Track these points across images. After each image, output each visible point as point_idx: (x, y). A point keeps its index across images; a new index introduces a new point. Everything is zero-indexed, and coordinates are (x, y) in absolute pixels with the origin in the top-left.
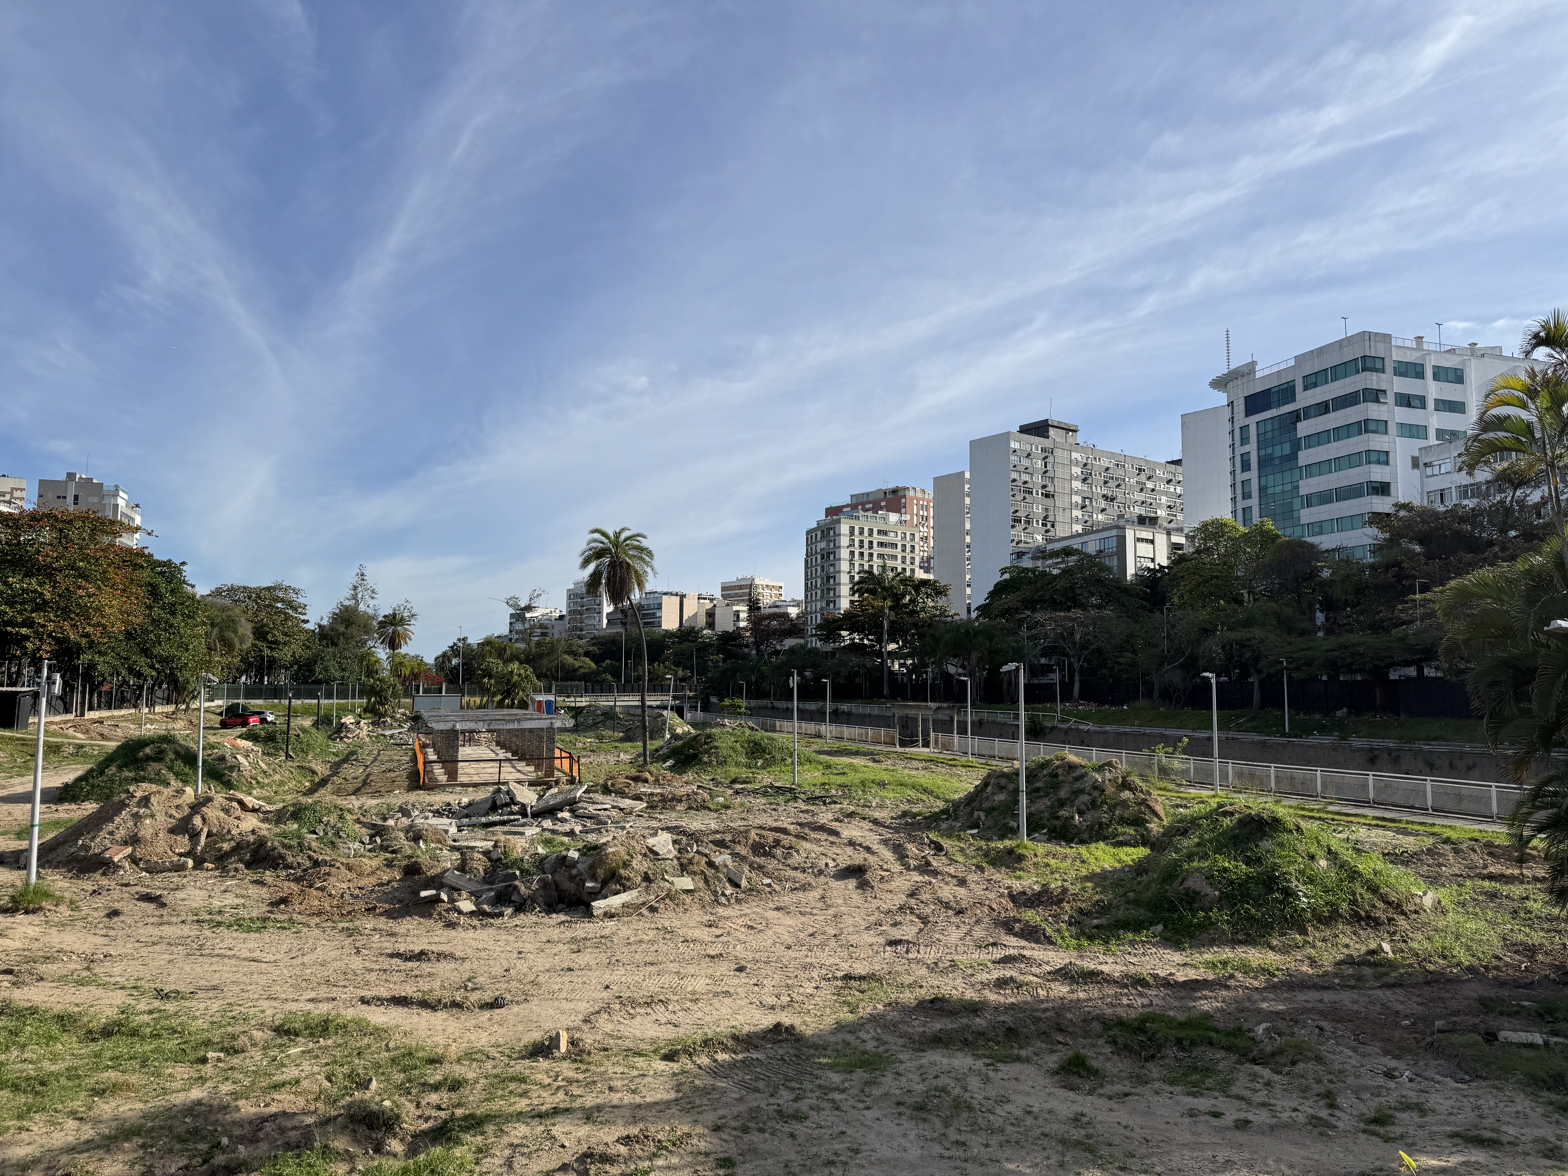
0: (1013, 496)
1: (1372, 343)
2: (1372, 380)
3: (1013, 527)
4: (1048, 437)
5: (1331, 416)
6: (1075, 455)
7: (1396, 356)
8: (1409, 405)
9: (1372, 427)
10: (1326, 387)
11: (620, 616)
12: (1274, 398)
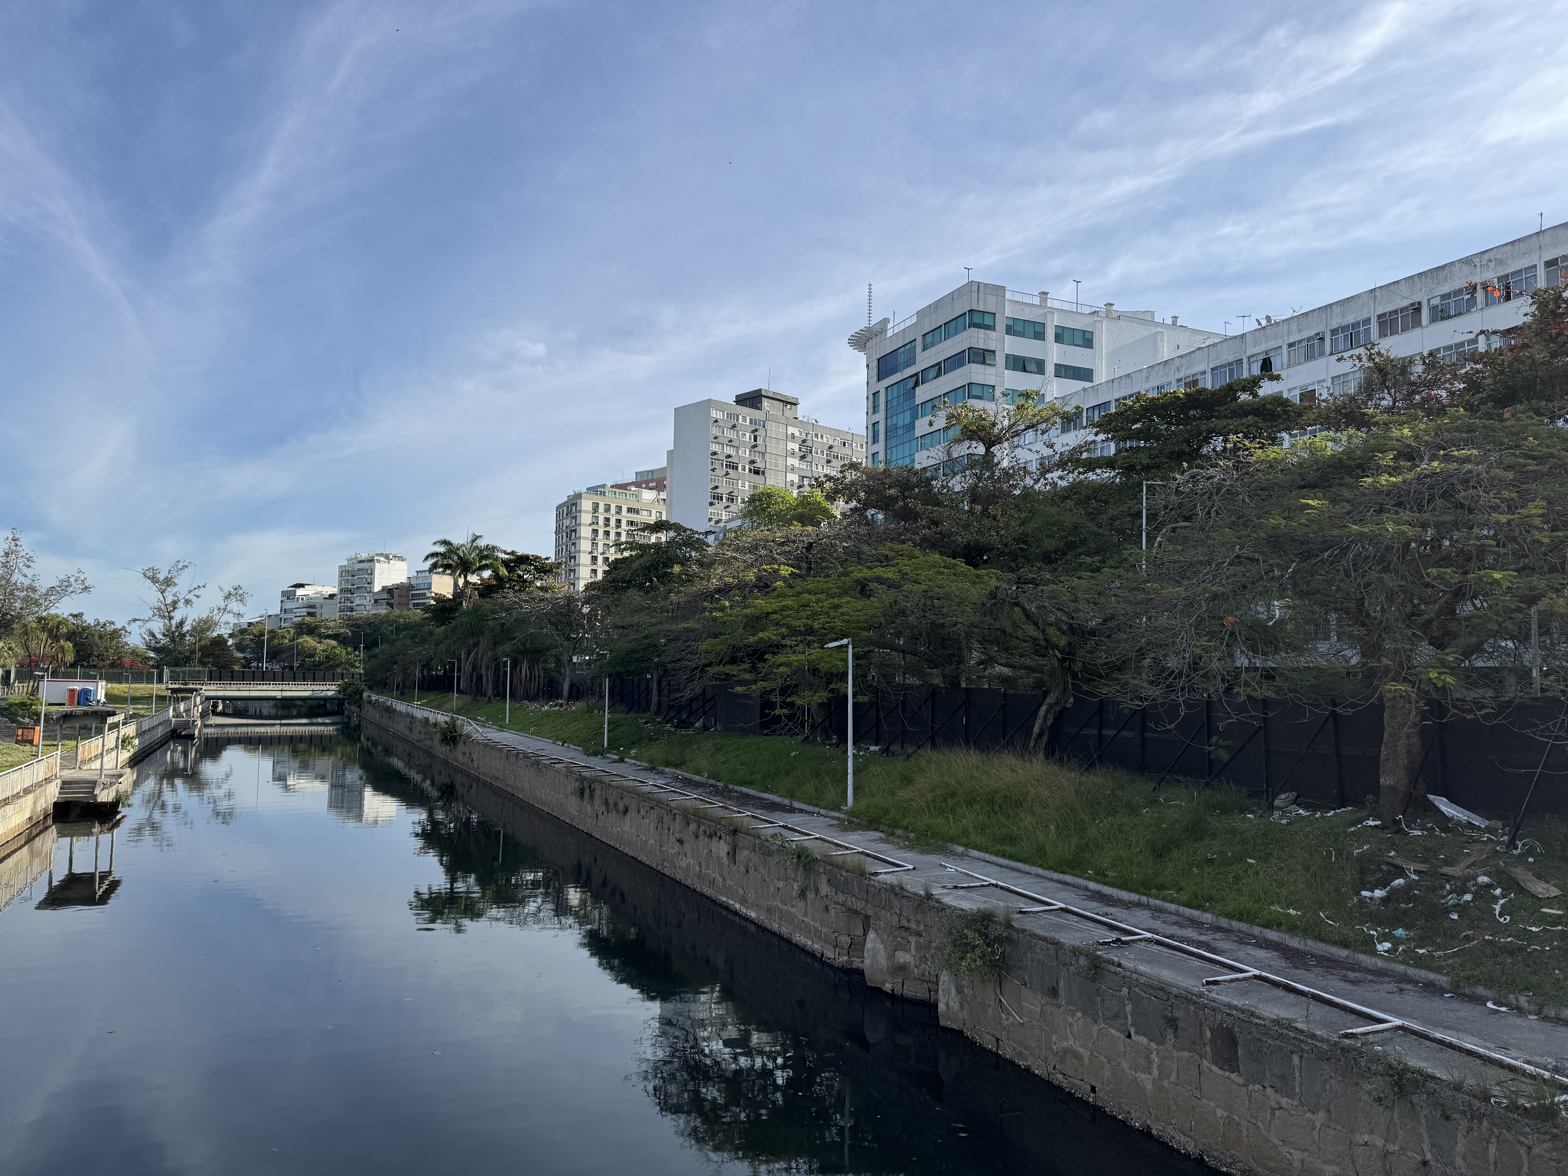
0: (713, 470)
1: (981, 296)
2: (979, 339)
3: (711, 504)
4: (759, 409)
5: (943, 379)
6: (791, 430)
7: (1009, 312)
8: (1024, 370)
9: (976, 391)
10: (940, 347)
11: (385, 596)
12: (901, 359)
